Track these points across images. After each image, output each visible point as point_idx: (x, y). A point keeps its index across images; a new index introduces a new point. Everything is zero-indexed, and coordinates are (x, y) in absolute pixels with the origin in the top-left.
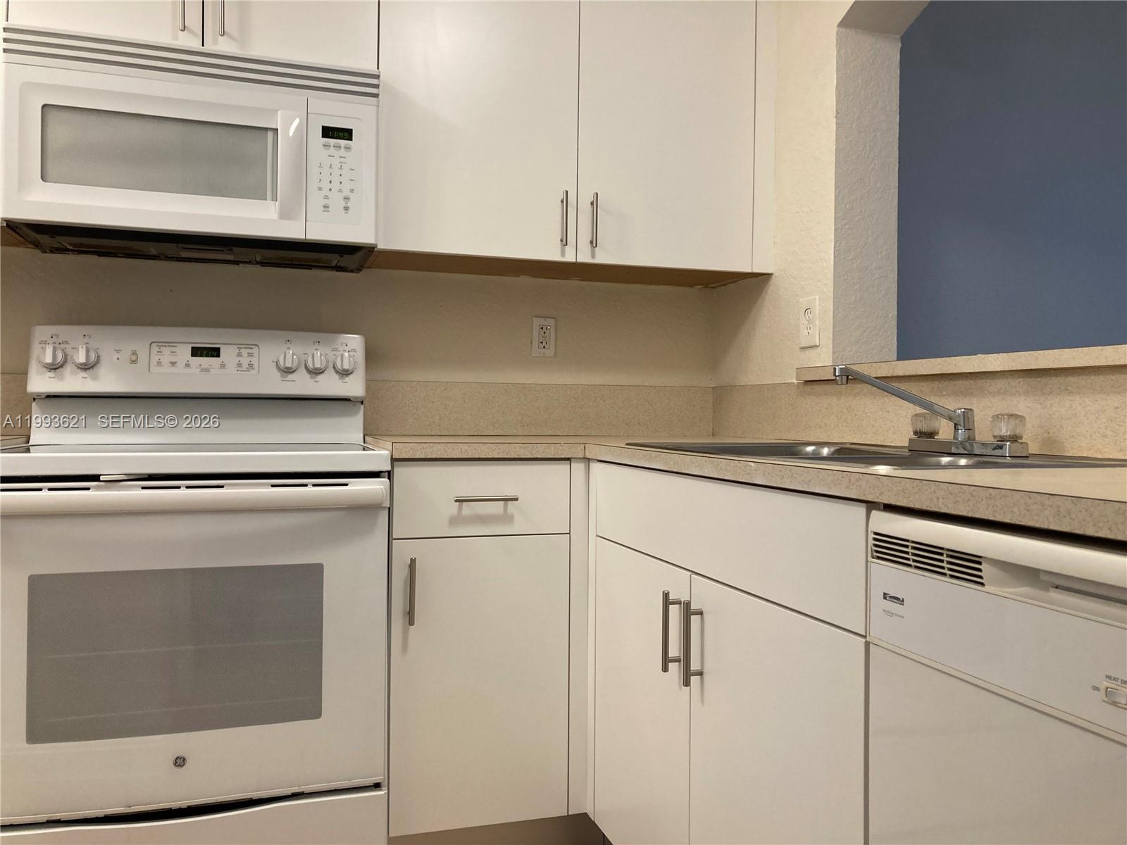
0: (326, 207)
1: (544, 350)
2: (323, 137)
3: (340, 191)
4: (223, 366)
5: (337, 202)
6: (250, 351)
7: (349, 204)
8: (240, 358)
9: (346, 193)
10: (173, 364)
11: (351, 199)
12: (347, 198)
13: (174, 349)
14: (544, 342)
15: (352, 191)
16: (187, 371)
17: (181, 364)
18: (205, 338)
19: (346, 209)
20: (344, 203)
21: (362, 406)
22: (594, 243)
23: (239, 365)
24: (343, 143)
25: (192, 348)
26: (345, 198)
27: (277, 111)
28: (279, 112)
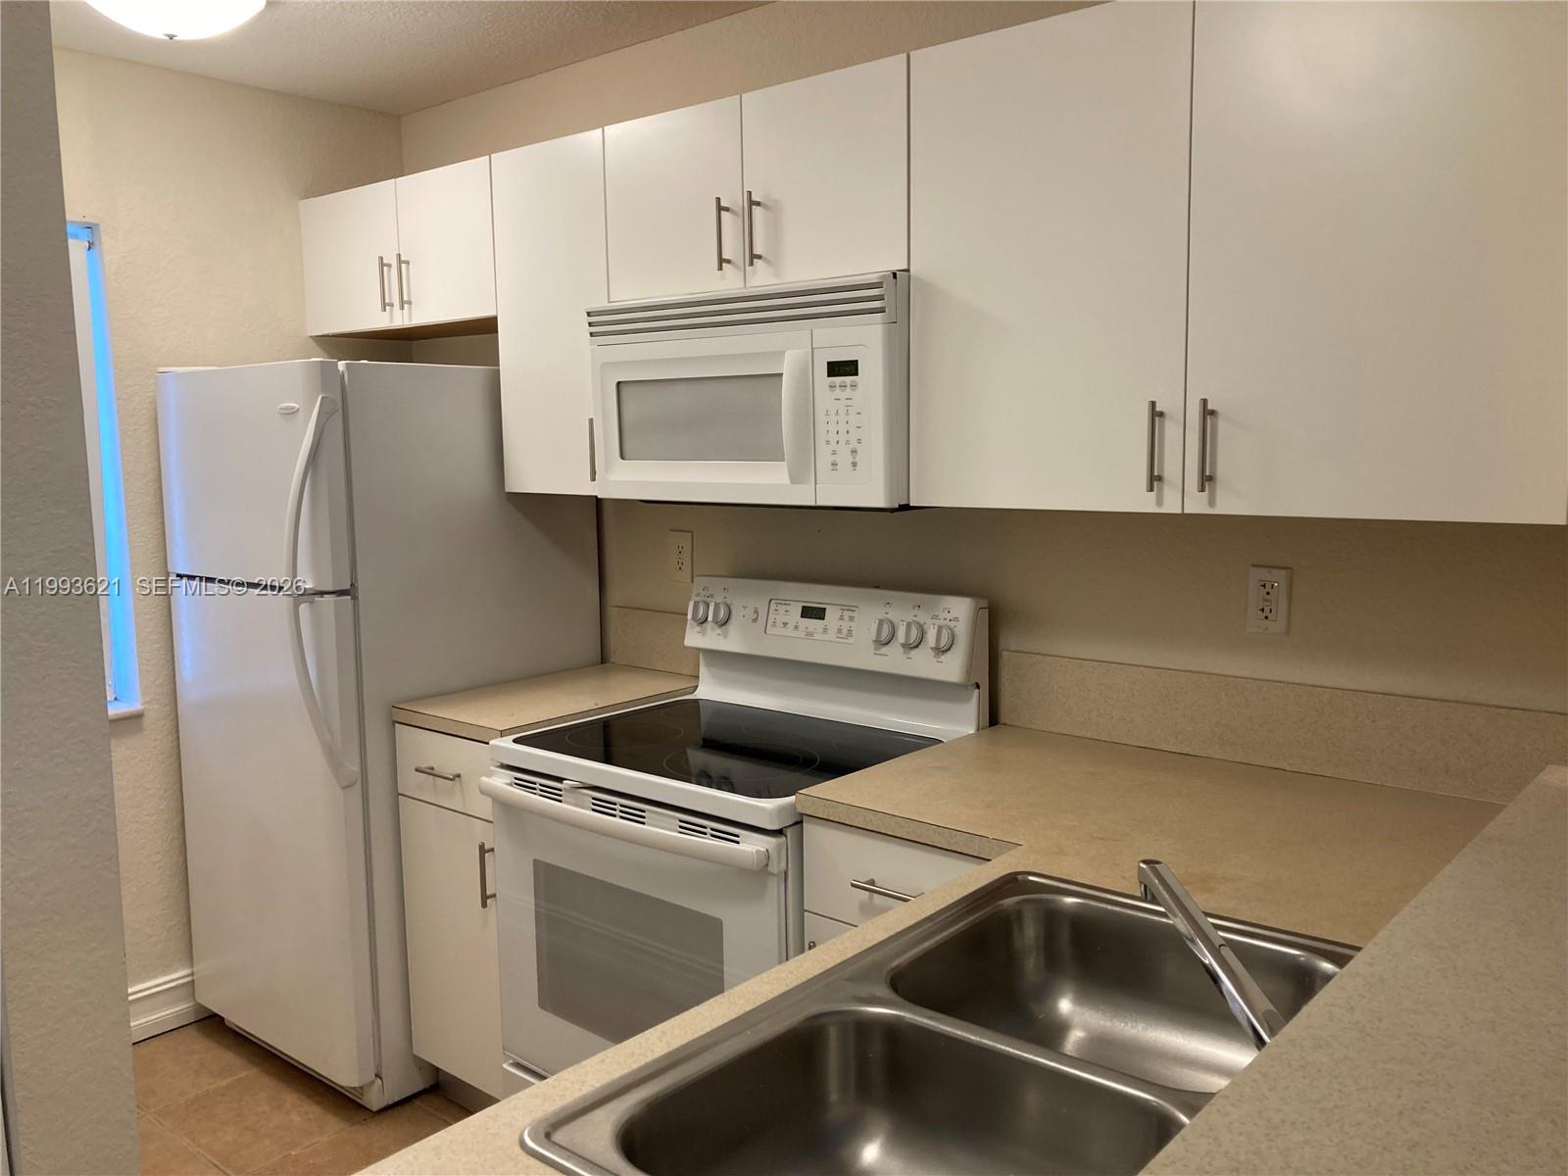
0: (834, 464)
1: (1266, 621)
2: (829, 376)
3: (847, 443)
4: (825, 630)
5: (844, 458)
6: (851, 614)
7: (857, 460)
8: (841, 622)
9: (854, 444)
10: (785, 624)
11: (859, 453)
12: (854, 452)
13: (788, 608)
14: (1267, 610)
15: (859, 441)
16: (796, 634)
17: (791, 626)
18: (815, 595)
19: (854, 464)
20: (851, 457)
21: (977, 690)
22: (1207, 480)
23: (840, 631)
24: (848, 379)
25: (803, 607)
26: (852, 452)
27: (784, 352)
28: (786, 354)
